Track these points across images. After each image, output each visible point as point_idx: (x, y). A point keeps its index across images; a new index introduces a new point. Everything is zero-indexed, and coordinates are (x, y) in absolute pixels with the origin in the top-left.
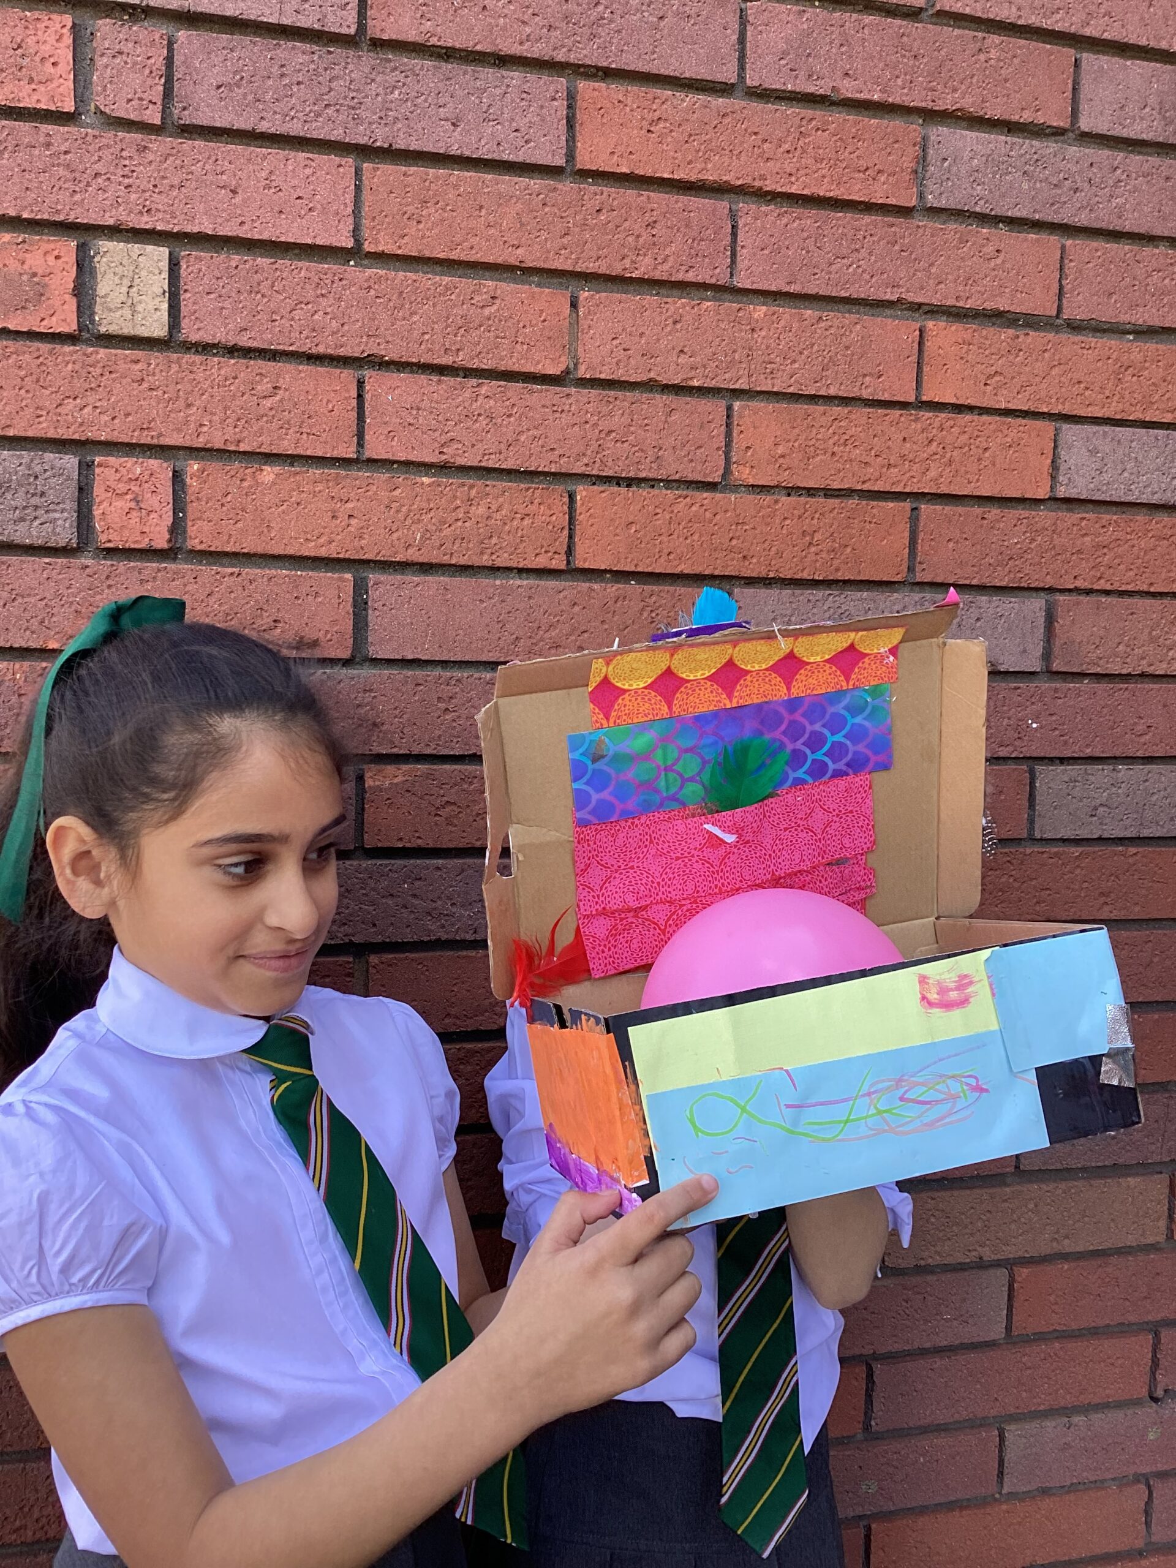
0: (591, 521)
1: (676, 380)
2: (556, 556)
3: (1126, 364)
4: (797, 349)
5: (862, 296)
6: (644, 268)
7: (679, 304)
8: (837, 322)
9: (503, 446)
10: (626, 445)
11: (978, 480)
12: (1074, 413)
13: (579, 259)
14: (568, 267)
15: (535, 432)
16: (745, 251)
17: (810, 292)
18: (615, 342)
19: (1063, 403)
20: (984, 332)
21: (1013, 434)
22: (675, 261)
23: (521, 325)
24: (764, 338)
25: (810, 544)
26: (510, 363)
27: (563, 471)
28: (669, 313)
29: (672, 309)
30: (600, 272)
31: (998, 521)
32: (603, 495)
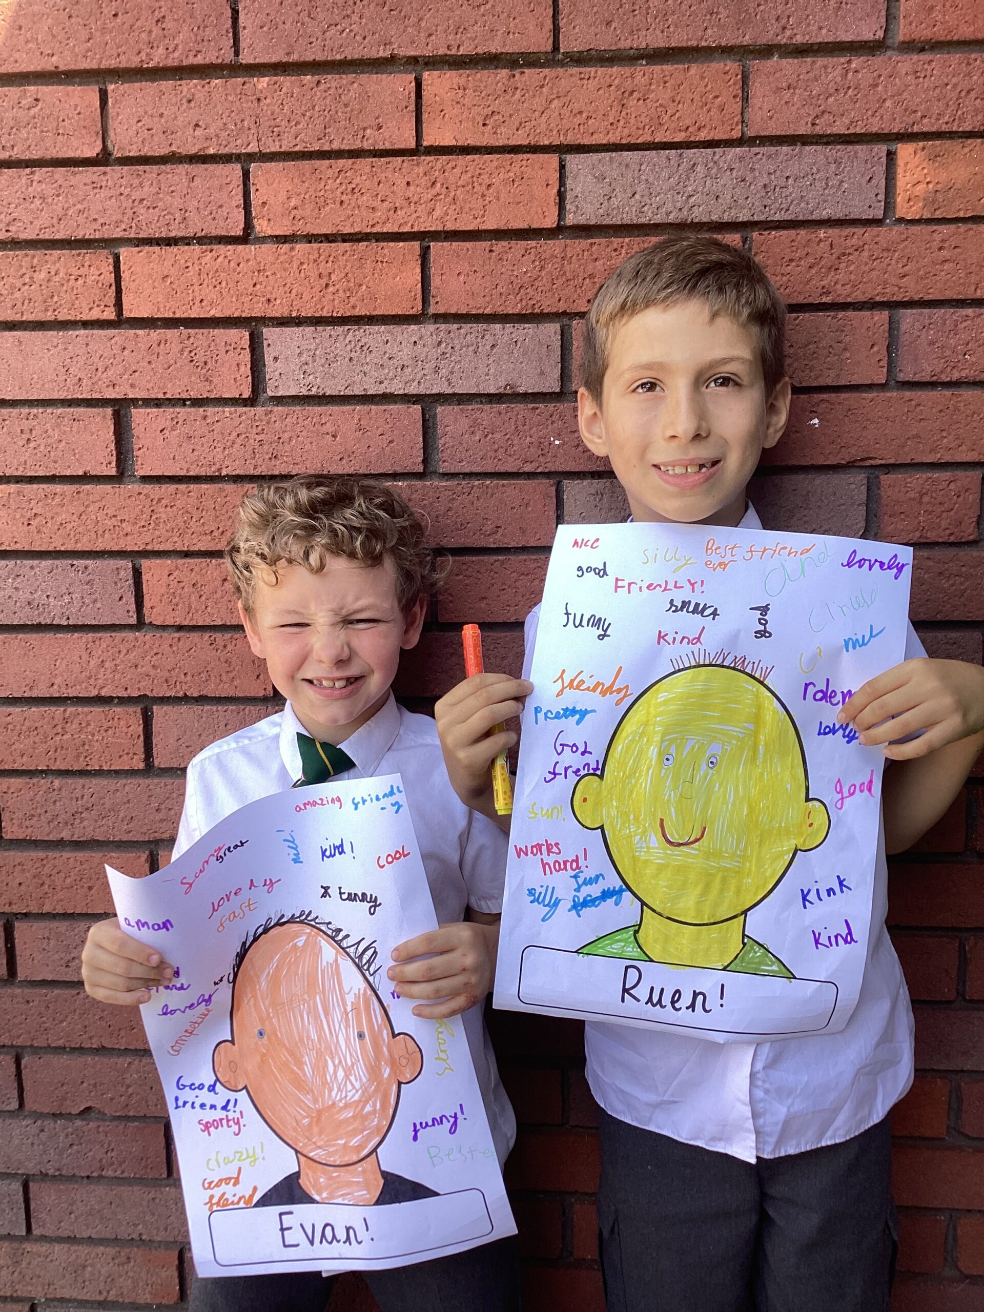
0: (133, 277)
1: (193, 151)
2: (107, 309)
3: (630, 89)
4: (299, 112)
5: (356, 57)
6: (158, 58)
7: (192, 86)
8: (334, 84)
9: (55, 221)
10: (157, 210)
11: (483, 216)
12: (577, 142)
13: (102, 58)
14: (94, 66)
15: (79, 206)
16: (246, 31)
17: (307, 59)
18: (140, 124)
19: (565, 135)
20: (479, 75)
21: (516, 168)
22: (184, 49)
23: (61, 119)
24: (268, 105)
25: (327, 285)
26: (54, 151)
27: (106, 236)
28: (184, 93)
29: (185, 90)
30: (121, 66)
31: (507, 253)
32: (141, 254)
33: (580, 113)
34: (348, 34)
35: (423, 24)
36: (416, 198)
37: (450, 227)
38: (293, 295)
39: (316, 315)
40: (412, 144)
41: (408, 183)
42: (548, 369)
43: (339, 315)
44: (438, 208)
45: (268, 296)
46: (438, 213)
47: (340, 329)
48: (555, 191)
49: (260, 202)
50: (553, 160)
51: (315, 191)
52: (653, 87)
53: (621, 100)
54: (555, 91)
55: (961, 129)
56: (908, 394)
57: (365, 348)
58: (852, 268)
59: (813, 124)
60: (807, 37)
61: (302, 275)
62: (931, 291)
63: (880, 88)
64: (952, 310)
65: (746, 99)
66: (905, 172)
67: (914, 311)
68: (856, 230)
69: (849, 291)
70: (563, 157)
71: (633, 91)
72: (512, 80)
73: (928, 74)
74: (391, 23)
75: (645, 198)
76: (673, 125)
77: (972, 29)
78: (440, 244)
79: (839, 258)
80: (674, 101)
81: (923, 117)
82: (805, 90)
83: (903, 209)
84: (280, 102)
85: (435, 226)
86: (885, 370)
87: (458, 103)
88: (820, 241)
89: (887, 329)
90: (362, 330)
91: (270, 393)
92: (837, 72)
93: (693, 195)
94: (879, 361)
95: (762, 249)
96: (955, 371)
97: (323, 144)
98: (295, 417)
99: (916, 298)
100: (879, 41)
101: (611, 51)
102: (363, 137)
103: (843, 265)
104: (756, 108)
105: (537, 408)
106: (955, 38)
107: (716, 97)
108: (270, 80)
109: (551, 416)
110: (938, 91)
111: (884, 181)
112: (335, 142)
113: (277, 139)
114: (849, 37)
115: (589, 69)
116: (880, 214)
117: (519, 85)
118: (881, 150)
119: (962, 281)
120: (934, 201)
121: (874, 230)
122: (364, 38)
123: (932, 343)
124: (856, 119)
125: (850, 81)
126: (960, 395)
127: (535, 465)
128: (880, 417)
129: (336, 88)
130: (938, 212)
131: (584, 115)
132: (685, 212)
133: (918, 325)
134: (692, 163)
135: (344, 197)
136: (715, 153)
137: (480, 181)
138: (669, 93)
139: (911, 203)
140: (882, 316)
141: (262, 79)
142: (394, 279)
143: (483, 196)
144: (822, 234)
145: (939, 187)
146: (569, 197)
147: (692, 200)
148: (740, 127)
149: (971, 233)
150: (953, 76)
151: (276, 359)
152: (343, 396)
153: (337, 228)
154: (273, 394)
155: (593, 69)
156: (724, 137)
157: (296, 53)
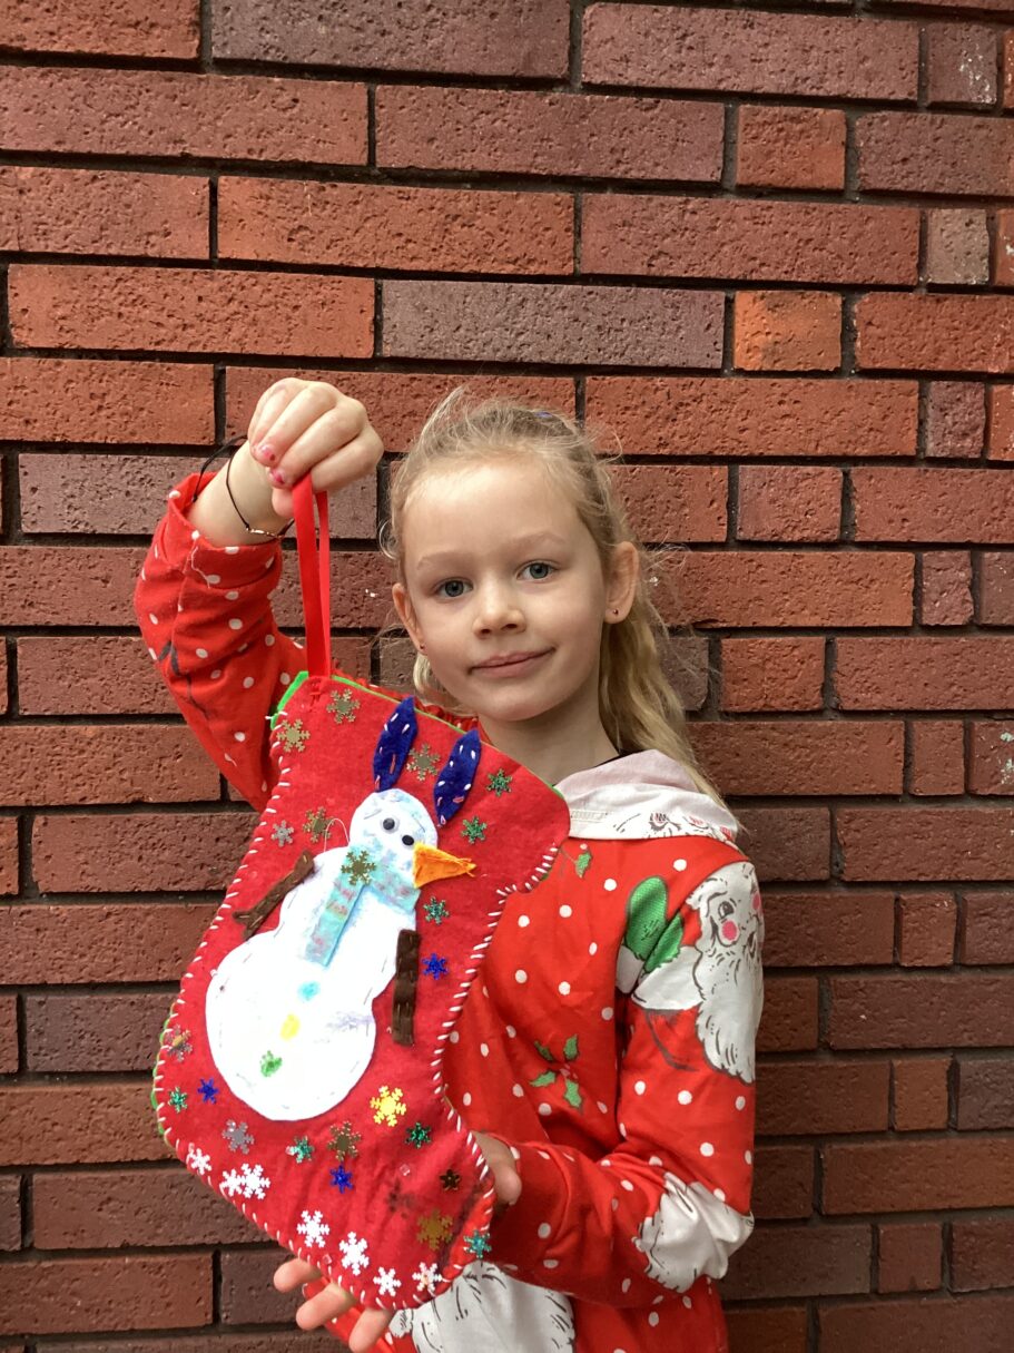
33: (400, 235)
34: (131, 127)
35: (219, 123)
36: (208, 316)
37: (250, 349)
38: (57, 416)
39: (86, 441)
40: (205, 255)
41: (200, 299)
42: (362, 513)
43: (114, 442)
44: (235, 328)
45: (27, 417)
46: (233, 335)
47: (115, 459)
48: (370, 318)
49: (20, 308)
50: (368, 284)
51: (88, 301)
52: (479, 213)
53: (445, 224)
54: (370, 209)
55: (800, 280)
56: (749, 554)
57: (145, 482)
58: (690, 419)
59: (650, 265)
60: (643, 173)
61: (69, 394)
62: (771, 447)
63: (717, 232)
64: (793, 467)
65: (578, 234)
66: (744, 320)
67: (754, 467)
68: (694, 379)
69: (687, 443)
70: (379, 281)
71: (457, 216)
72: (322, 193)
73: (766, 220)
74: (183, 118)
75: (469, 334)
76: (502, 257)
77: (809, 177)
78: (238, 368)
79: (677, 408)
80: (501, 230)
81: (762, 264)
82: (641, 228)
83: (741, 360)
84: (47, 196)
85: (231, 348)
86: (725, 527)
87: (260, 213)
88: (657, 389)
89: (727, 485)
90: (141, 461)
91: (25, 529)
92: (673, 212)
93: (522, 333)
94: (719, 518)
95: (597, 395)
96: (796, 531)
97: (99, 247)
98: (57, 558)
99: (757, 452)
100: (716, 183)
101: (432, 170)
102: (148, 243)
103: (681, 416)
104: (590, 242)
105: (350, 556)
106: (793, 185)
107: (547, 229)
108: (35, 171)
109: (366, 565)
110: (776, 239)
111: (722, 329)
112: (113, 246)
113: (42, 238)
114: (685, 177)
115: (408, 188)
116: (718, 364)
117: (329, 199)
118: (719, 296)
119: (802, 437)
120: (773, 353)
121: (711, 381)
122: (151, 133)
123: (773, 501)
124: (693, 263)
125: (688, 222)
126: (802, 556)
127: (347, 619)
128: (720, 578)
129: (116, 186)
130: (777, 365)
131: (403, 238)
132: (514, 351)
133: (758, 482)
134: (521, 298)
135: (123, 309)
136: (545, 289)
137: (285, 301)
138: (495, 221)
139: (750, 354)
140: (721, 472)
141: (24, 169)
142: (183, 403)
143: (288, 318)
144: (658, 381)
145: (778, 338)
146: (386, 326)
147: (522, 338)
148: (572, 263)
149: (812, 387)
150: (792, 225)
151: (34, 490)
152: (117, 535)
153: (114, 344)
154: (29, 531)
155: (413, 189)
156: (556, 272)
157: (68, 141)
